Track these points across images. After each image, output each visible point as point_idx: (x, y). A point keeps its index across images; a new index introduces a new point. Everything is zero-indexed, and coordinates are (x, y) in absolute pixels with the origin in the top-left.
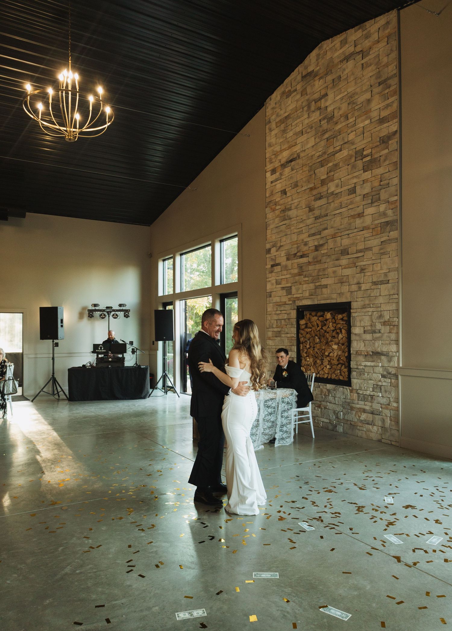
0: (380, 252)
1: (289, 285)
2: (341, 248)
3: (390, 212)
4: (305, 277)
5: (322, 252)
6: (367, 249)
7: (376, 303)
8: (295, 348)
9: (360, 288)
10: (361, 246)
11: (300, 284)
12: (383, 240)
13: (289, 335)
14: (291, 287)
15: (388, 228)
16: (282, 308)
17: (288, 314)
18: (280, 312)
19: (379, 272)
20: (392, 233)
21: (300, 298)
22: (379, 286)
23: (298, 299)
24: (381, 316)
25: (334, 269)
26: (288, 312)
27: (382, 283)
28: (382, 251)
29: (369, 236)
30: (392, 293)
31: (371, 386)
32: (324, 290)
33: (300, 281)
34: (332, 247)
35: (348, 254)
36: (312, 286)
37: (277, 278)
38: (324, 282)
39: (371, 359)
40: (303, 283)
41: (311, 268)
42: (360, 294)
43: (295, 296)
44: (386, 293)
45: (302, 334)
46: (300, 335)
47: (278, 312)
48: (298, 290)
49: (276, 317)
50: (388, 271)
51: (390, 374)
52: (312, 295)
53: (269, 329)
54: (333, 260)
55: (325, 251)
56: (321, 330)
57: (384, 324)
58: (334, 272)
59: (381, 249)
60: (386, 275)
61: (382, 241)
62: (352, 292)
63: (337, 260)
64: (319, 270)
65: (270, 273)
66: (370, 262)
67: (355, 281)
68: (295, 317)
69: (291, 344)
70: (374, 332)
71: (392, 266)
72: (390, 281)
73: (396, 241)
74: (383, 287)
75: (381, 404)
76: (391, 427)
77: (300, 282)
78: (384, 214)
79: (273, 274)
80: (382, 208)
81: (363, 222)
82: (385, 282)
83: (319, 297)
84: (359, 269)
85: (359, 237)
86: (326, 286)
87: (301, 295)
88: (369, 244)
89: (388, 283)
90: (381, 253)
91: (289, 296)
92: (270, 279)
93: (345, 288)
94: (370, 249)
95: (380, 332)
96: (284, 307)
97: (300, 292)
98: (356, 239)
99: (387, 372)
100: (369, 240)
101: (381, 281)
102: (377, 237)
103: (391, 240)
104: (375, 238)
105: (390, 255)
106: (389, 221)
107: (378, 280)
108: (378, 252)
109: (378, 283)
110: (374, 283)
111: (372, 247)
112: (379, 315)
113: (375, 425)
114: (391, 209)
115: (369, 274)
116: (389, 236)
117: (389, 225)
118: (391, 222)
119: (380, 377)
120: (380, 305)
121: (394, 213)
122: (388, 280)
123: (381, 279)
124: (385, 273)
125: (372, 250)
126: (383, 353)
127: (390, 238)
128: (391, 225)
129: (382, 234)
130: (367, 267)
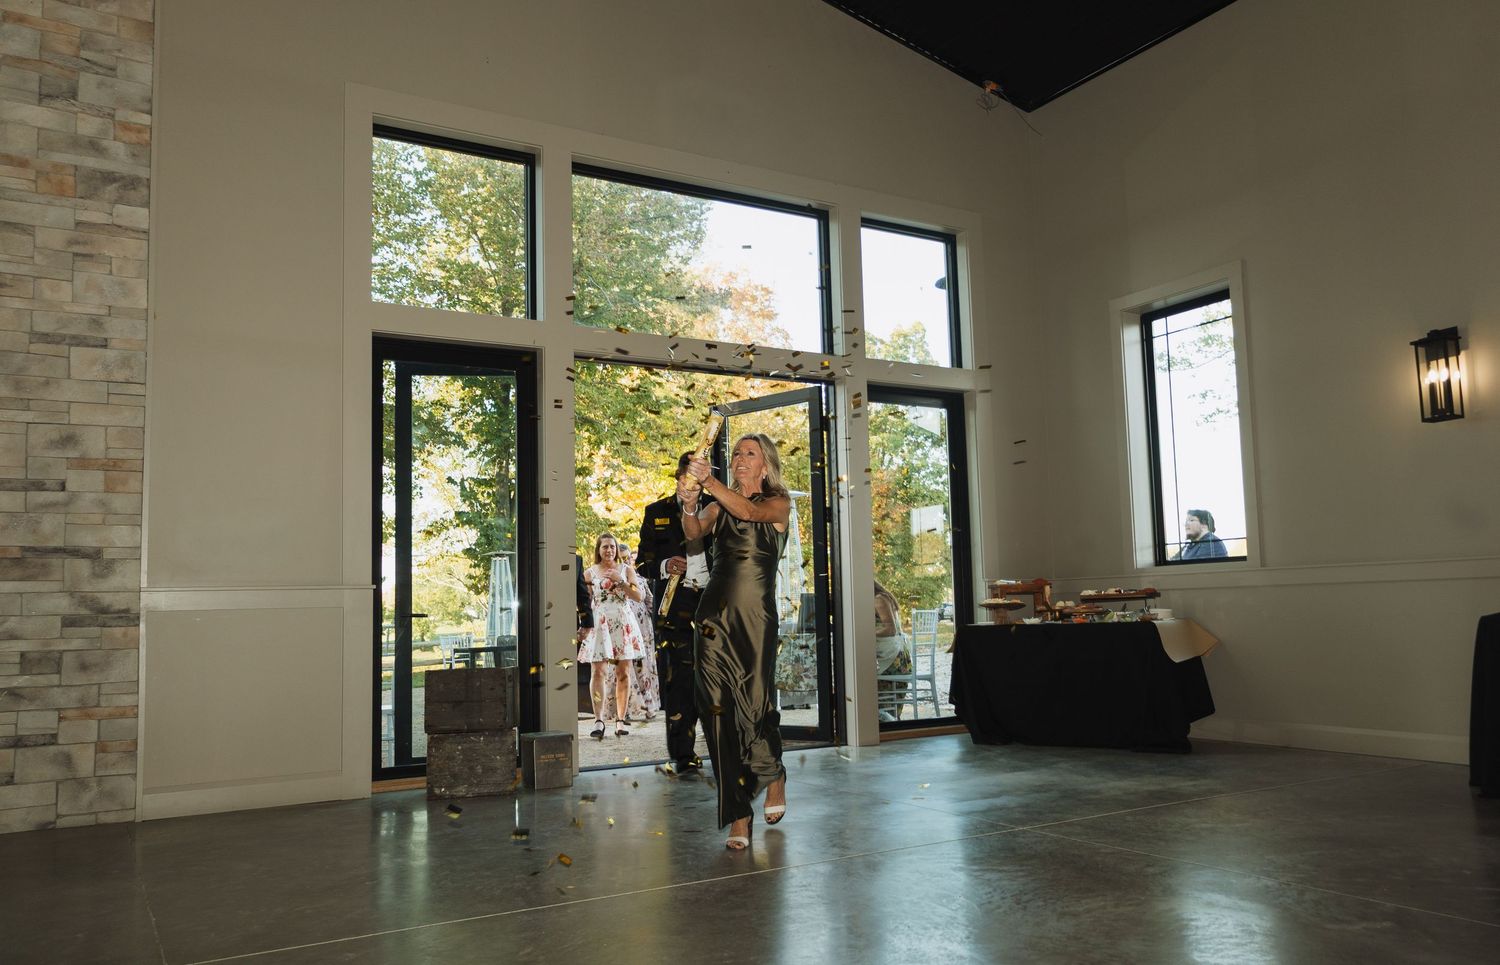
0: (69, 250)
3: (118, 149)
7: (50, 398)
12: (85, 216)
15: (111, 190)
19: (67, 309)
20: (121, 209)
22: (63, 349)
24: (68, 440)
27: (79, 341)
28: (76, 249)
29: (20, 187)
30: (120, 376)
31: (11, 660)
39: (17, 572)
44: (96, 372)
50: (103, 311)
51: (104, 611)
57: (83, 463)
59: (72, 242)
60: (96, 322)
61: (83, 219)
66: (24, 269)
70: (39, 486)
71: (123, 303)
72: (113, 343)
73: (143, 236)
74: (77, 353)
75: (58, 710)
76: (99, 773)
78: (94, 146)
80: (88, 126)
82: (92, 343)
88: (21, 212)
89: (105, 346)
90: (76, 255)
94: (22, 228)
95: (63, 488)
99: (91, 610)
100: (21, 201)
101: (74, 337)
102: (57, 202)
103: (120, 227)
104: (50, 204)
105: (114, 271)
106: (113, 173)
107: (64, 332)
108: (59, 248)
109: (59, 339)
110: (45, 338)
111: (33, 226)
112: (61, 437)
113: (27, 783)
114: (124, 142)
115: (17, 304)
116: (111, 214)
117: (114, 185)
118: (123, 178)
119: (60, 625)
120: (64, 407)
121: (134, 155)
122: (106, 340)
123: (72, 331)
124: (94, 317)
125: (33, 236)
126: (78, 551)
127: (117, 221)
128: (125, 187)
129: (82, 200)
130: (8, 282)
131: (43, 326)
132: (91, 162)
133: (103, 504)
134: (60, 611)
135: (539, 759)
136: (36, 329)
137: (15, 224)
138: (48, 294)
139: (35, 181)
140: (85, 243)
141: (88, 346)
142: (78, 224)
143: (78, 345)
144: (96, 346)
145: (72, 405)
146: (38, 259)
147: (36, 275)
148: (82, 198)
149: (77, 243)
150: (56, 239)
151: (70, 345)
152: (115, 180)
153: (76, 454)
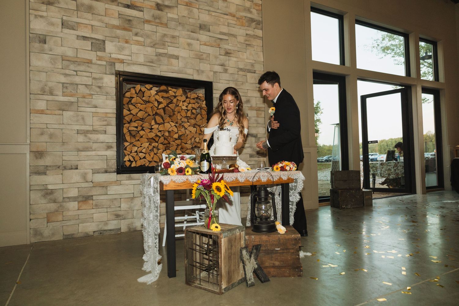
0: (245, 43)
1: (100, 37)
2: (199, 22)
3: (254, 12)
4: (136, 35)
5: (170, 15)
6: (231, 34)
7: (243, 88)
8: (112, 130)
9: (226, 71)
10: (225, 29)
11: (127, 42)
12: (248, 32)
13: (99, 110)
14: (104, 41)
15: (254, 24)
16: (82, 68)
17: (94, 79)
18: (75, 73)
19: (246, 61)
20: (256, 30)
21: (125, 61)
23: (122, 61)
25: (189, 41)
26: (94, 75)
27: (249, 71)
28: (247, 43)
29: (233, 23)
32: (174, 61)
33: (127, 38)
34: (185, 16)
35: (209, 31)
36: (150, 50)
37: (65, 18)
38: (171, 50)
40: (132, 42)
41: (147, 27)
42: (225, 76)
43: (113, 56)
44: (253, 81)
45: (129, 110)
46: (125, 112)
47: (67, 72)
48: (121, 49)
49: (63, 79)
50: (254, 62)
52: (152, 62)
53: (41, 97)
54: (188, 31)
55: (176, 17)
56: (167, 108)
57: (251, 108)
58: (189, 45)
59: (245, 40)
60: (252, 65)
62: (215, 73)
63: (192, 32)
64: (165, 35)
65: (43, 3)
66: (236, 49)
67: (218, 62)
68: (115, 87)
69: (105, 123)
71: (258, 59)
72: (257, 72)
73: (261, 39)
74: (249, 75)
77: (127, 40)
78: (249, 10)
79: (52, 8)
80: (248, 4)
81: (227, 7)
82: (252, 72)
83: (164, 68)
84: (223, 52)
85: (222, 20)
86: (177, 58)
87: (130, 58)
88: (234, 31)
89: (255, 73)
90: (247, 44)
91: (99, 53)
92: (45, 14)
93: (204, 66)
94: (234, 36)
96: (89, 67)
97: (127, 52)
98: (219, 20)
99: (255, 153)
100: (234, 27)
101: (248, 70)
102: (242, 28)
103: (257, 36)
104: (240, 28)
105: (255, 49)
106: (254, 19)
107: (245, 68)
108: (243, 42)
109: (244, 70)
110: (241, 69)
111: (237, 35)
112: (246, 100)
113: (244, 204)
114: (256, 10)
115: (235, 59)
116: (254, 32)
117: (254, 23)
118: (257, 20)
119: (249, 156)
120: (246, 91)
121: (258, 14)
122: (255, 70)
123: (247, 68)
124: (252, 64)
125: (237, 38)
126: (252, 135)
127: (256, 34)
128: (257, 24)
129: (247, 28)
130: (232, 52)
131: (241, 67)
132: (249, 15)
133: (256, 121)
134: (249, 153)
135: (365, 197)
136: (239, 67)
137: (233, 35)
138: (241, 56)
139: (236, 21)
140: (249, 41)
141: (251, 73)
142: (247, 34)
143: (249, 72)
144: (253, 73)
145: (249, 90)
146: (238, 46)
147: (239, 50)
148: (247, 27)
149: (247, 41)
150: (241, 39)
151: (247, 72)
152: (255, 21)
153: (249, 106)
